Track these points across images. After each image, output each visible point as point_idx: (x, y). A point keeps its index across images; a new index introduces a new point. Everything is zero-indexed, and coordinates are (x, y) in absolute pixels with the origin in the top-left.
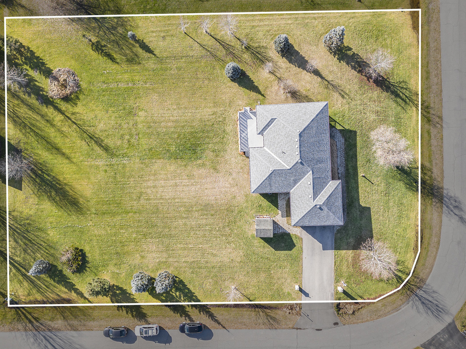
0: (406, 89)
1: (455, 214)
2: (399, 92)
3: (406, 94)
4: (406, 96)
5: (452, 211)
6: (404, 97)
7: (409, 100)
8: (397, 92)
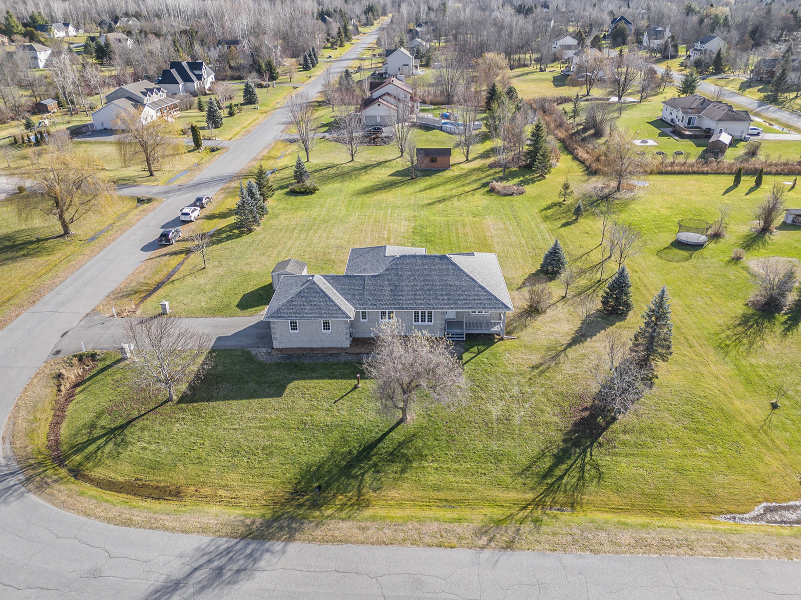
0: (581, 478)
1: (196, 569)
2: (570, 462)
3: (566, 478)
4: (562, 477)
5: (210, 561)
6: (558, 472)
7: (553, 484)
8: (569, 458)
